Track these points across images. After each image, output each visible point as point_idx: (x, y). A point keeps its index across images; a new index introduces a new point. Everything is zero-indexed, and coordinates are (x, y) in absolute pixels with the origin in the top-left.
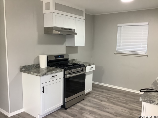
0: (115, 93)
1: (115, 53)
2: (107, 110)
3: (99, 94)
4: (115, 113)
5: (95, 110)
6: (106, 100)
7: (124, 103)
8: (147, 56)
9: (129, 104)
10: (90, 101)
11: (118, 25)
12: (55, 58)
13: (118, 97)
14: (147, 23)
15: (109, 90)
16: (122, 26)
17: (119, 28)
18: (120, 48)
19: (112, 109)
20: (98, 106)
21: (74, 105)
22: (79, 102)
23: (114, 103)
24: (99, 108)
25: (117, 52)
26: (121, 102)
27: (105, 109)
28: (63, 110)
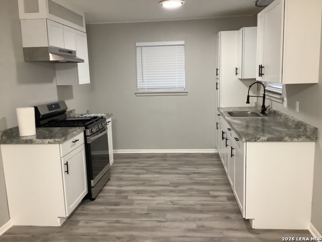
0: (149, 159)
1: (136, 94)
2: (157, 183)
3: (125, 166)
4: (170, 183)
5: (141, 188)
6: (145, 171)
7: (172, 169)
8: (186, 94)
9: (179, 169)
10: (121, 179)
11: (137, 44)
12: (50, 110)
13: (157, 164)
14: (183, 42)
15: (135, 158)
16: (143, 46)
17: (138, 50)
18: (144, 84)
19: (163, 180)
20: (141, 182)
21: (101, 190)
22: (105, 185)
23: (159, 173)
24: (144, 184)
25: (139, 91)
26: (166, 169)
27: (153, 183)
28: (89, 203)
